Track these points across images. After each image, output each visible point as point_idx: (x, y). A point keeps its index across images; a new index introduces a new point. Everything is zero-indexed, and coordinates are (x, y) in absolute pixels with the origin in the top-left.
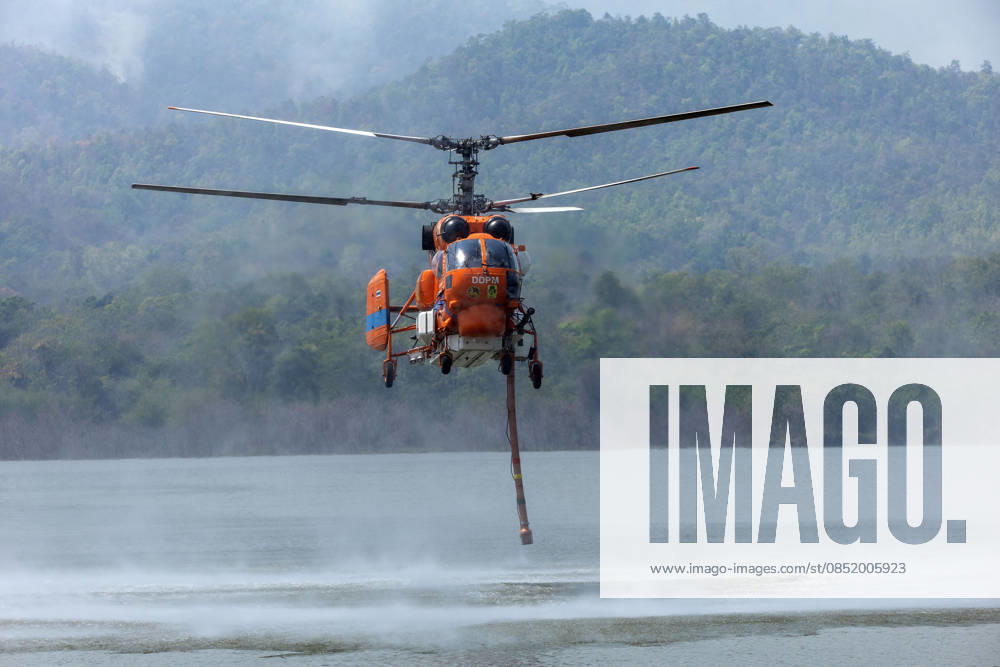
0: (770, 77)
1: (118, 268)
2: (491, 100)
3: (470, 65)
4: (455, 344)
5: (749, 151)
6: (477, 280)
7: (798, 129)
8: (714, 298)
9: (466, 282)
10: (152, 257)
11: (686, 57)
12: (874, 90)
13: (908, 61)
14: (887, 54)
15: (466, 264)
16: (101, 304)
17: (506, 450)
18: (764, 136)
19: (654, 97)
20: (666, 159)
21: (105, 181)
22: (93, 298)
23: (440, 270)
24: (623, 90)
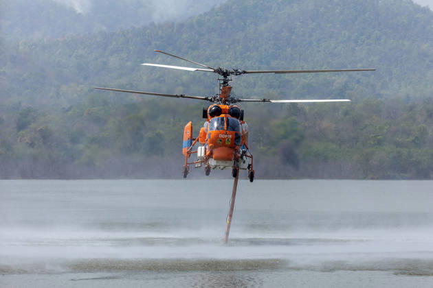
0: (367, 15)
1: (75, 95)
2: (243, 24)
3: (233, 7)
4: (212, 162)
5: (357, 48)
6: (221, 136)
7: (378, 39)
8: (340, 112)
9: (217, 137)
10: (91, 90)
11: (329, 6)
12: (413, 22)
13: (428, 10)
14: (419, 6)
15: (217, 128)
16: (68, 111)
17: (247, 179)
18: (364, 42)
19: (314, 24)
20: (320, 51)
21: (70, 56)
22: (64, 108)
23: (207, 130)
24: (301, 20)
